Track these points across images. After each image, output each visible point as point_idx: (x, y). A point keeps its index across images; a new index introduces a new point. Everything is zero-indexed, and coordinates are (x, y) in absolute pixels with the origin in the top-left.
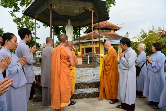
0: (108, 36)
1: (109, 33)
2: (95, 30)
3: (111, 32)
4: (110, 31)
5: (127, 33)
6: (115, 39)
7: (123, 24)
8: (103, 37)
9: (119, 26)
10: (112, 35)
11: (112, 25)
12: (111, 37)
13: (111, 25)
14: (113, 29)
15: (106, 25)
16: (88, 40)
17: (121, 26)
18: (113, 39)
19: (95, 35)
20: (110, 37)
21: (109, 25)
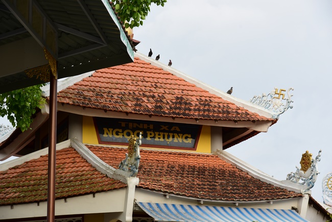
0: (165, 180)
1: (181, 161)
2: (75, 134)
3: (194, 148)
4: (190, 141)
5: (306, 162)
6: (215, 205)
7: (279, 94)
8: (125, 187)
9: (251, 111)
10: (202, 171)
11: (206, 103)
12: (191, 188)
13: (194, 101)
14: (214, 132)
15: (161, 99)
16: (12, 205)
17: (267, 105)
18: (198, 203)
19: (69, 170)
20: (183, 187)
21: (180, 100)
